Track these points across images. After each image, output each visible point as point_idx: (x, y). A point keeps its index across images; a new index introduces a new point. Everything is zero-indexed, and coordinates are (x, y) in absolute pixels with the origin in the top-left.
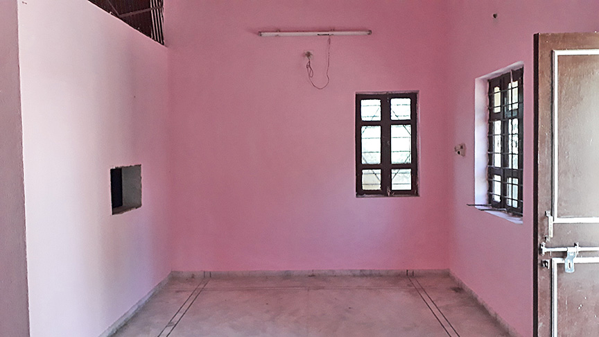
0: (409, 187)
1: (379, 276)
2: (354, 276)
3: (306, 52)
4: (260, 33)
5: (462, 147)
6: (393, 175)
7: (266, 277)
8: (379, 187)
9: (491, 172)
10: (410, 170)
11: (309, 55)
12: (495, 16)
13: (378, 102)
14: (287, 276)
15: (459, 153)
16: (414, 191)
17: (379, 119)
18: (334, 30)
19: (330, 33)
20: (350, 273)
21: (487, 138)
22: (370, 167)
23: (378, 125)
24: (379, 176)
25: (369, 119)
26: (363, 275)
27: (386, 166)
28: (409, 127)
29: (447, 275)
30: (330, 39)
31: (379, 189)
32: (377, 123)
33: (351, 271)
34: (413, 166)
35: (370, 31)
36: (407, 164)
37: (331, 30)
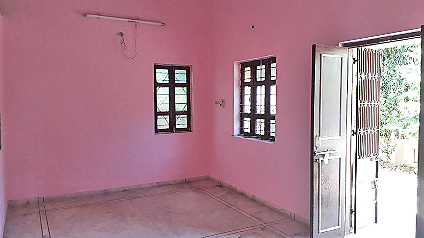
0: (186, 126)
1: (169, 185)
2: (153, 187)
3: (119, 32)
4: (85, 15)
5: (223, 102)
6: (176, 119)
7: (91, 196)
8: (168, 127)
9: (242, 116)
10: (186, 116)
11: (122, 34)
12: (253, 27)
13: (167, 71)
14: (106, 193)
15: (221, 105)
16: (188, 129)
17: (168, 82)
18: (139, 20)
19: (137, 21)
20: (150, 186)
21: (240, 97)
22: (162, 114)
23: (167, 86)
24: (168, 120)
25: (161, 82)
26: (159, 185)
27: (172, 113)
28: (185, 89)
29: (208, 179)
30: (136, 25)
31: (168, 128)
32: (167, 85)
33: (151, 184)
34: (188, 113)
35: (164, 24)
36: (185, 111)
37: (137, 19)
